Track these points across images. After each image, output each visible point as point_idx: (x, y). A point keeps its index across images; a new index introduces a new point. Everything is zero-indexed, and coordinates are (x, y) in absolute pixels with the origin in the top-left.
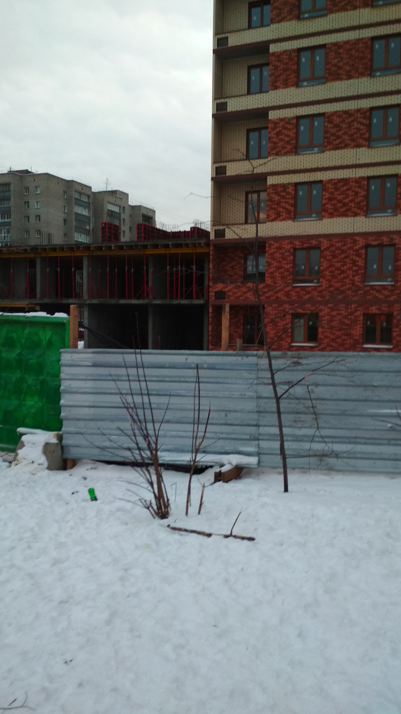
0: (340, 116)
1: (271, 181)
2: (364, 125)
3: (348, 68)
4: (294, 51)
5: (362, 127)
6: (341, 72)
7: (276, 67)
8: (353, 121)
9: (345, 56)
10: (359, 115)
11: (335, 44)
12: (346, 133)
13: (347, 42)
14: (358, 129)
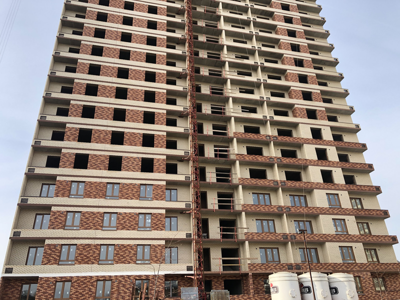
0: (89, 214)
1: (47, 242)
2: (101, 220)
3: (95, 193)
4: (69, 181)
5: (99, 220)
6: (91, 194)
7: (59, 187)
8: (95, 217)
9: (94, 188)
10: (98, 215)
11: (90, 182)
12: (91, 222)
13: (96, 182)
14: (98, 221)
